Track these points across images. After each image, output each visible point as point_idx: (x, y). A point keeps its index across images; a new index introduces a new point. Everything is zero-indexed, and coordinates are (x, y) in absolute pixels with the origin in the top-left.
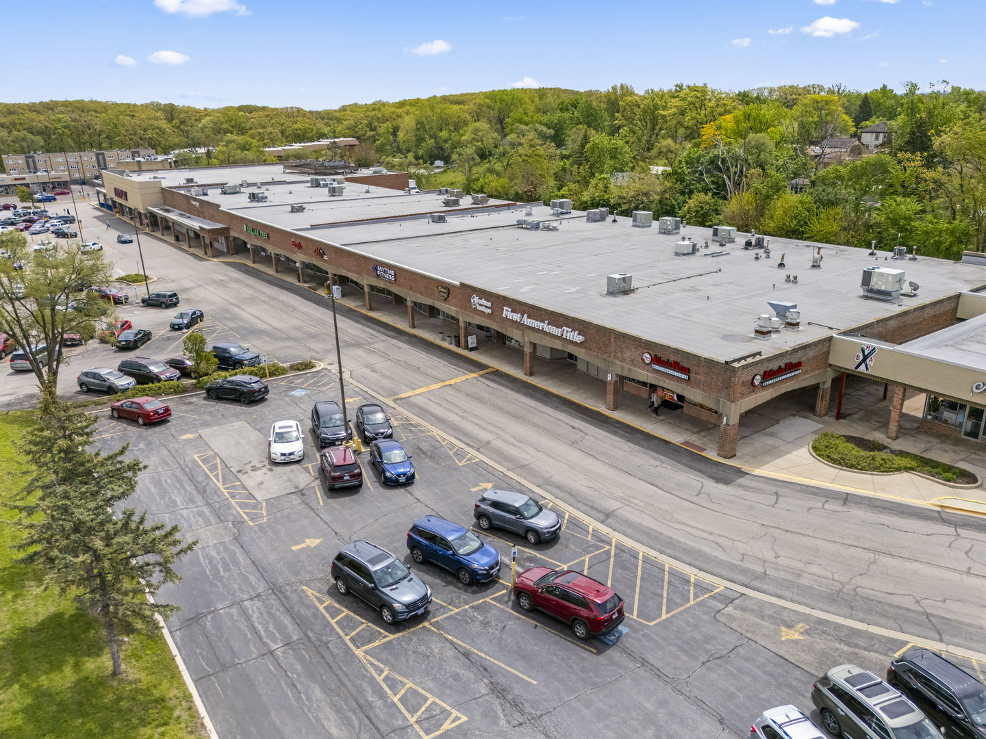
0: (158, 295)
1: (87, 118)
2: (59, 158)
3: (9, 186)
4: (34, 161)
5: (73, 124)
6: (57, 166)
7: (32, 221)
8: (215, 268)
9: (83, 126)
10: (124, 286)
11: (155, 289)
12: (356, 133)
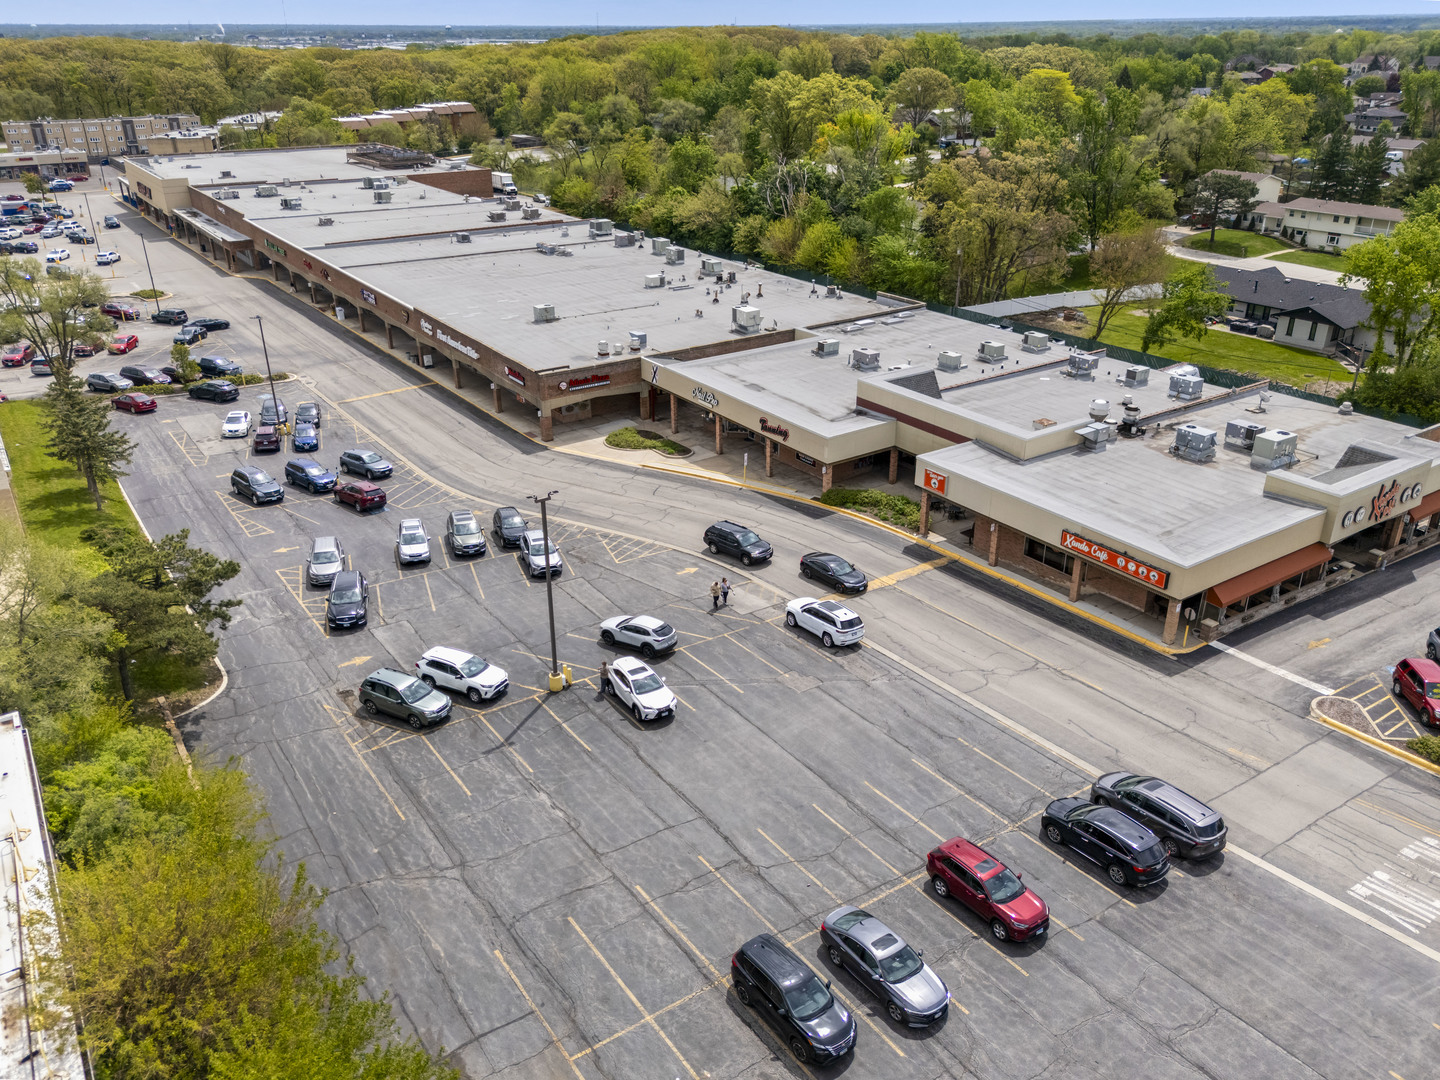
0: (167, 313)
1: (110, 67)
2: (74, 126)
3: (12, 167)
4: (42, 132)
5: (93, 76)
6: (71, 139)
7: (43, 221)
8: (237, 286)
9: (106, 79)
10: (138, 301)
11: (167, 305)
12: (474, 94)
